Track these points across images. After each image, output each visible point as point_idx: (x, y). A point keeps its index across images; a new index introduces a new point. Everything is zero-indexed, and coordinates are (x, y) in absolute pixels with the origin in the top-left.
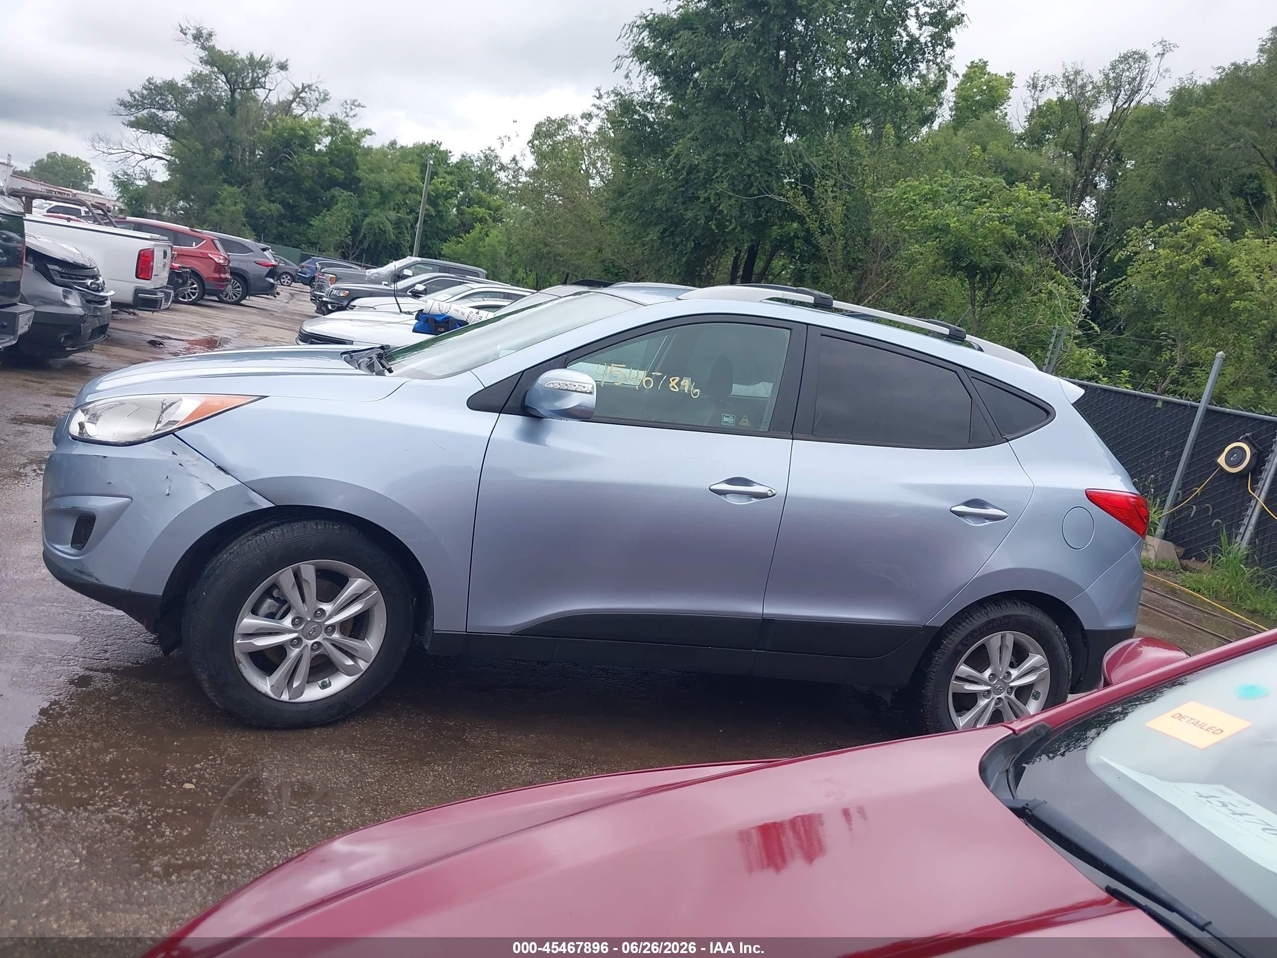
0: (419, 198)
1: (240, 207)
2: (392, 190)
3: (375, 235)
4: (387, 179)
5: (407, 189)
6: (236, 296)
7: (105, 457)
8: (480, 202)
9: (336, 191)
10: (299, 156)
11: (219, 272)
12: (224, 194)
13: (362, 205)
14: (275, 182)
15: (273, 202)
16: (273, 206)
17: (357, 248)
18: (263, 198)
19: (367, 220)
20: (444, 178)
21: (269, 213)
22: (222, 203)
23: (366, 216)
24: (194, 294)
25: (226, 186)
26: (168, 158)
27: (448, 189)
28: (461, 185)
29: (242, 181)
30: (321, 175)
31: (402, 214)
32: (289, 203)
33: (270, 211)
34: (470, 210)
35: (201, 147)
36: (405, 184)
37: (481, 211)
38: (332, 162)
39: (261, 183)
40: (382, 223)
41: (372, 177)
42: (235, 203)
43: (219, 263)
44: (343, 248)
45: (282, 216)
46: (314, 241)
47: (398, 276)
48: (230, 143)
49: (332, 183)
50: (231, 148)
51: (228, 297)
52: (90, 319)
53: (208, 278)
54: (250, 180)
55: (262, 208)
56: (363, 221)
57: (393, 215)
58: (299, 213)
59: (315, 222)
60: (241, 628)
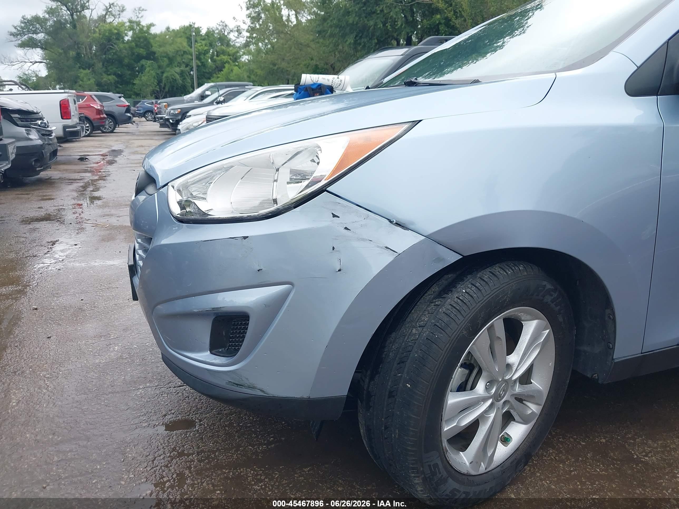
0: (190, 57)
1: (92, 81)
2: (174, 55)
3: (171, 82)
4: (170, 49)
5: (182, 53)
6: (111, 128)
7: (245, 238)
8: (224, 53)
9: (143, 62)
10: (118, 45)
11: (99, 114)
12: (82, 75)
13: (159, 67)
14: (108, 63)
15: (110, 75)
16: (110, 77)
17: (163, 92)
18: (104, 74)
19: (165, 75)
20: (201, 43)
21: (109, 81)
22: (82, 81)
23: (163, 73)
24: (88, 130)
25: (82, 70)
26: (45, 61)
27: (205, 49)
28: (211, 45)
29: (89, 66)
30: (133, 54)
31: (183, 68)
32: (118, 74)
33: (109, 80)
34: (219, 58)
35: (61, 51)
36: (180, 51)
37: (225, 58)
38: (137, 45)
39: (100, 65)
40: (173, 75)
41: (161, 50)
42: (89, 79)
43: (98, 109)
44: (155, 93)
45: (116, 82)
46: (138, 92)
47: (203, 97)
48: (77, 45)
49: (139, 58)
50: (79, 48)
51: (106, 129)
52: (47, 147)
53: (94, 119)
54: (93, 65)
55: (104, 79)
56: (162, 76)
57: (178, 69)
58: (125, 78)
59: (136, 81)
60: (446, 414)
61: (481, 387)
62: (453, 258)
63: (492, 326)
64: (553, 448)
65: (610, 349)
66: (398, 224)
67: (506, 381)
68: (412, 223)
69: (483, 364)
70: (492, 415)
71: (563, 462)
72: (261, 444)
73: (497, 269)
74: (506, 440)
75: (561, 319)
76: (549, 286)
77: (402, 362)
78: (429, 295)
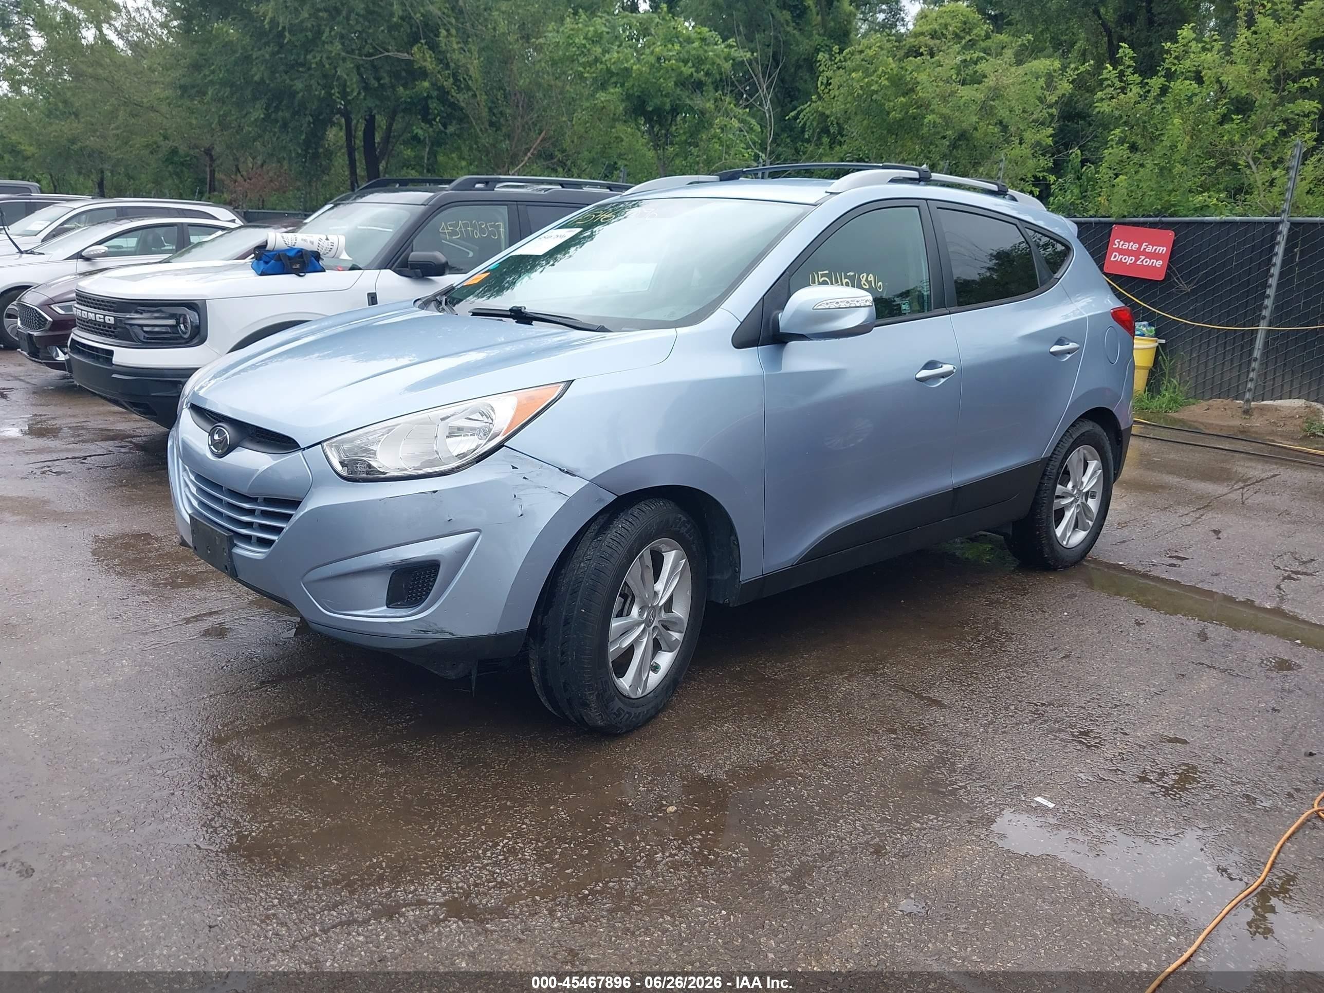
7: (435, 492)
60: (612, 635)
61: (635, 611)
62: (611, 498)
63: (642, 555)
64: (695, 680)
65: (737, 573)
66: (567, 472)
67: (653, 607)
68: (578, 470)
69: (636, 593)
70: (645, 640)
71: (705, 689)
72: (398, 723)
73: (642, 505)
74: (655, 668)
75: (695, 549)
76: (684, 519)
77: (575, 592)
78: (590, 534)
